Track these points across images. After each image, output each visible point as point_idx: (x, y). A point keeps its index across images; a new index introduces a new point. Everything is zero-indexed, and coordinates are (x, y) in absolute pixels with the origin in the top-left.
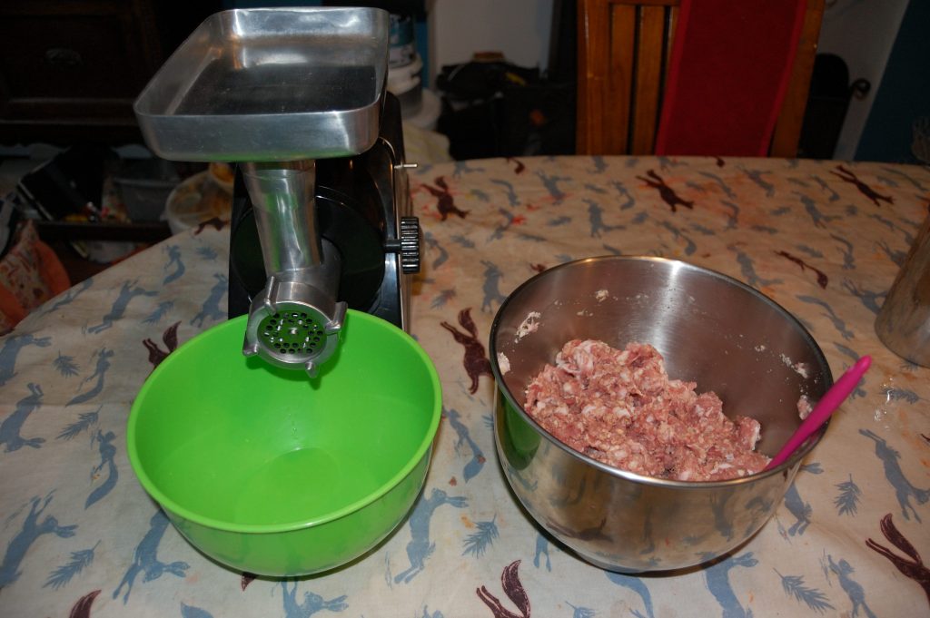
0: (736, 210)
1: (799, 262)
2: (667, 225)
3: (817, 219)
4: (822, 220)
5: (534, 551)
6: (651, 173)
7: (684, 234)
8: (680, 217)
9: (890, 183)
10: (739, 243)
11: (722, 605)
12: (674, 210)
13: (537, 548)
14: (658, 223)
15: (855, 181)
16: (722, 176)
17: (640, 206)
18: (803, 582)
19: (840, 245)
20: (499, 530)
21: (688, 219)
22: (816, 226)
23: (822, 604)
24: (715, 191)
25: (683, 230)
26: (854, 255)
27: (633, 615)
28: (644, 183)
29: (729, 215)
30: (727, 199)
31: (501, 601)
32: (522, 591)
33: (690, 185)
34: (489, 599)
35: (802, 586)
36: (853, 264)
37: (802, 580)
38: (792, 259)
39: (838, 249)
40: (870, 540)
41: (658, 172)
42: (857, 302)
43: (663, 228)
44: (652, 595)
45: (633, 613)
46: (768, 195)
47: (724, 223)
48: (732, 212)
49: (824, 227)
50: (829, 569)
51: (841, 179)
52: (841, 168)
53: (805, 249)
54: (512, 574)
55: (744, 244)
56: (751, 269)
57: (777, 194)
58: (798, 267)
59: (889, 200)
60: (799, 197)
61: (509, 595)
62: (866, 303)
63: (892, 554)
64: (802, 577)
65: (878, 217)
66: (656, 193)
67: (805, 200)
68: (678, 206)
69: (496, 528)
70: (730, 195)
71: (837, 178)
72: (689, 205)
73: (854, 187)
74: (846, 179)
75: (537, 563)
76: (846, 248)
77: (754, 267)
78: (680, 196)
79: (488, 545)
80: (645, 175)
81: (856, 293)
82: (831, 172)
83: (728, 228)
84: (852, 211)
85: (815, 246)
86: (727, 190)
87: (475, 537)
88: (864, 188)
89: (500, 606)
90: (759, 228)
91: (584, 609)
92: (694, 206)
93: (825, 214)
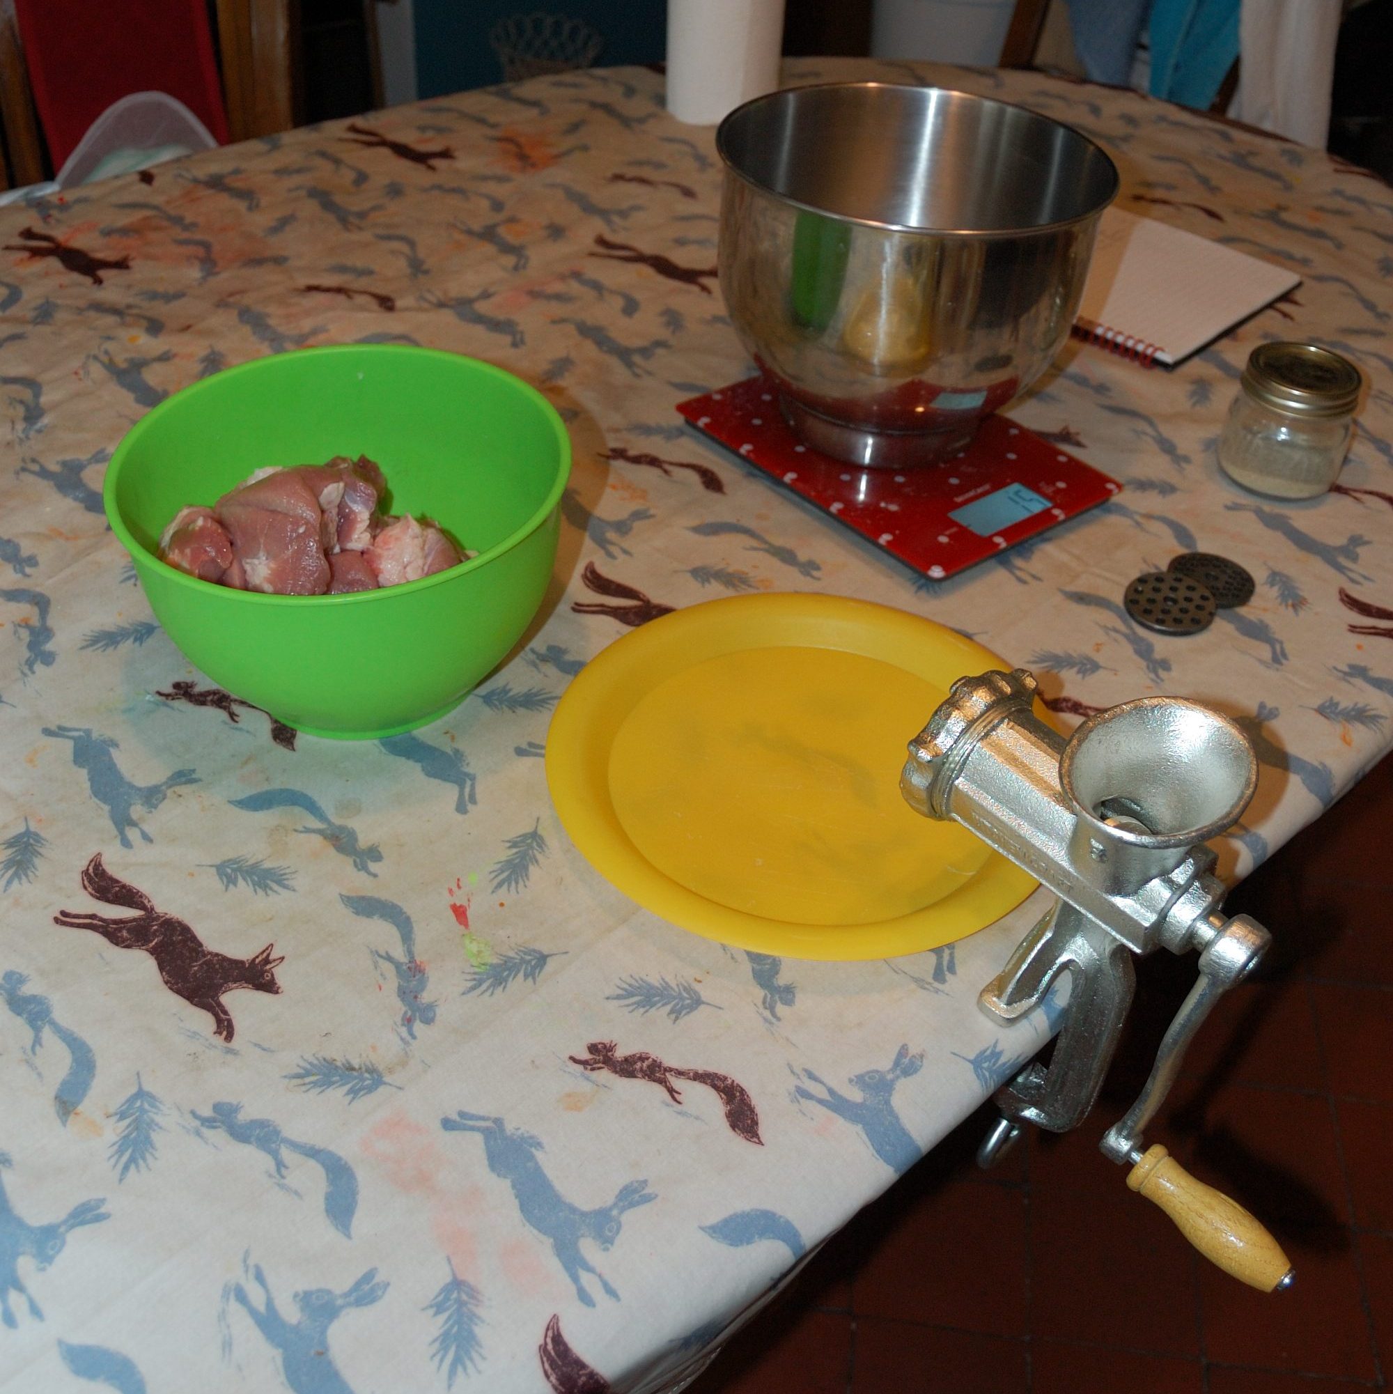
0: (207, 246)
1: (339, 290)
2: (99, 307)
3: (345, 219)
4: (351, 219)
5: (115, 832)
6: (28, 234)
7: (135, 311)
8: (113, 289)
9: (440, 130)
10: (231, 295)
11: (417, 761)
12: (99, 281)
13: (115, 823)
14: (80, 311)
15: (383, 143)
16: (158, 200)
17: (32, 295)
18: (510, 690)
19: (396, 245)
20: (42, 834)
21: (129, 287)
22: (347, 229)
23: (544, 701)
24: (157, 229)
25: (129, 307)
26: (422, 253)
27: (303, 835)
28: (26, 254)
29: (197, 258)
30: (185, 235)
31: (99, 914)
32: (124, 886)
33: (108, 233)
34: (81, 921)
35: (511, 694)
36: (425, 267)
37: (508, 688)
38: (328, 290)
39: (393, 252)
40: (576, 604)
41: (39, 227)
42: (447, 316)
43: (92, 314)
44: (316, 798)
45: (301, 832)
46: (250, 209)
47: (195, 273)
48: (201, 252)
49: (360, 229)
50: (538, 661)
51: (359, 146)
52: (353, 129)
53: (342, 269)
54: (96, 875)
55: (242, 292)
56: (268, 327)
57: (264, 201)
58: (341, 298)
59: (446, 154)
60: (303, 193)
61: (108, 901)
62: (462, 316)
63: (609, 607)
64: (507, 684)
65: (439, 187)
66: (54, 263)
67: (314, 193)
68: (102, 273)
69: (37, 835)
70: (186, 228)
71: (355, 146)
72: (122, 265)
73: (385, 152)
74: (369, 144)
75: (126, 843)
76: (405, 248)
77: (272, 322)
78: (100, 255)
79: (37, 861)
80: (19, 241)
81: (441, 305)
82: (341, 140)
83: (204, 278)
84: (395, 191)
85: (358, 260)
86: (178, 221)
87: (10, 860)
88: (402, 151)
89: (102, 920)
90: (258, 262)
91: (229, 860)
92: (131, 264)
93: (355, 209)
